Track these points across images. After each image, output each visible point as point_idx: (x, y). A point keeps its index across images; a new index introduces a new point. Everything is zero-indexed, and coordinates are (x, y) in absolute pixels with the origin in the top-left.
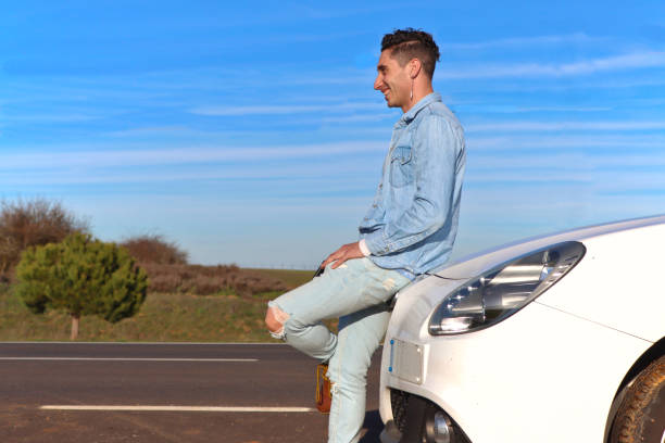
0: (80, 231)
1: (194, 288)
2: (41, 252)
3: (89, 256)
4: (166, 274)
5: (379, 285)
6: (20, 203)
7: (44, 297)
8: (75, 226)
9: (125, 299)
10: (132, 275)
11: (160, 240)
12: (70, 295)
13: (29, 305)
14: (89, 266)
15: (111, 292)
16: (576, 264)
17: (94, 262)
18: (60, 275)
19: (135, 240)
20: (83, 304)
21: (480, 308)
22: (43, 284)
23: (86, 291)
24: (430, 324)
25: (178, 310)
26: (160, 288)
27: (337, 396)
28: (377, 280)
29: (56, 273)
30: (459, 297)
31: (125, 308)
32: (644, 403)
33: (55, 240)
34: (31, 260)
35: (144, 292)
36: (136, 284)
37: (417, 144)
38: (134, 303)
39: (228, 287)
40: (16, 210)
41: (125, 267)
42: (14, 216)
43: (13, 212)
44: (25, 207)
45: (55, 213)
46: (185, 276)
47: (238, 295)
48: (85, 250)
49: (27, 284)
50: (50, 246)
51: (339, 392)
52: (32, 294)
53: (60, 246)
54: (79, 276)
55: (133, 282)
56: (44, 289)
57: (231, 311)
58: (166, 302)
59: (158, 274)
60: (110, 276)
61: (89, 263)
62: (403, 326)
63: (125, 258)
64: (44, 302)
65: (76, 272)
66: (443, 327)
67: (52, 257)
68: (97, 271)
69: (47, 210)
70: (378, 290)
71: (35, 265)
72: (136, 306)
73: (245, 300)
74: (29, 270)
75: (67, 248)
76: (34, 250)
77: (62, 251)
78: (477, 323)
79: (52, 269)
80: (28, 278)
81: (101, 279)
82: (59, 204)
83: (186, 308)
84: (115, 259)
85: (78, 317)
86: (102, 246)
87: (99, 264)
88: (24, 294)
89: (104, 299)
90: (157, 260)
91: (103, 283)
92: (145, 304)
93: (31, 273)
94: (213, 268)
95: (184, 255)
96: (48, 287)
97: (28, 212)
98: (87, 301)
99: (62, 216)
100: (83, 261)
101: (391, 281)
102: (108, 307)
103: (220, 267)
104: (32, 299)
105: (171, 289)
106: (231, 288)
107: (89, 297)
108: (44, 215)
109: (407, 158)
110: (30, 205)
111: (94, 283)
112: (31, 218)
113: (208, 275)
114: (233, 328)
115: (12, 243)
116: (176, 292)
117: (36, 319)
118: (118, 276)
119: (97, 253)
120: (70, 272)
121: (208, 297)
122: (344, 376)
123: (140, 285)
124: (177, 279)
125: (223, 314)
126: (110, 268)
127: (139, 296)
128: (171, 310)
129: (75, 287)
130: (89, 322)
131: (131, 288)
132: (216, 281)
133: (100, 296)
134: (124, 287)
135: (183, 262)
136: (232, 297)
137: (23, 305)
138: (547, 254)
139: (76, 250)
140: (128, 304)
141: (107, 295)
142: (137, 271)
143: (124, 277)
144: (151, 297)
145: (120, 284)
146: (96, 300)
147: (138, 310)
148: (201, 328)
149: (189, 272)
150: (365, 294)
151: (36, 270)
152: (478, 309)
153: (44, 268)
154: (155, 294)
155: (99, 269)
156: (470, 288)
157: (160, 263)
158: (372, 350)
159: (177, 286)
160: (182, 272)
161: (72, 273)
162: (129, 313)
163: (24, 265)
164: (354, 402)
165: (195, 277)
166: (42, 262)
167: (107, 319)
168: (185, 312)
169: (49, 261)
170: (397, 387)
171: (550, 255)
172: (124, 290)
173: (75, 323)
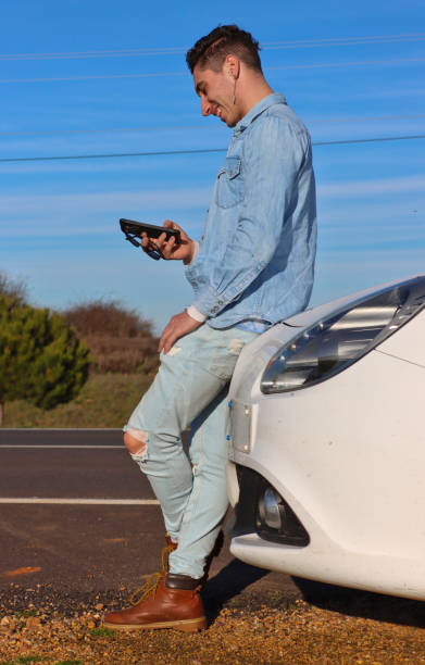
3: (15, 325)
4: (124, 349)
9: (61, 380)
10: (71, 349)
11: (118, 307)
14: (14, 338)
15: (43, 370)
17: (21, 332)
20: (7, 386)
21: (315, 359)
23: (11, 369)
24: (263, 380)
26: (115, 368)
27: (197, 479)
31: (60, 391)
36: (74, 361)
37: (247, 153)
38: (72, 384)
41: (61, 340)
48: (10, 318)
51: (199, 475)
54: (2, 350)
55: (71, 357)
58: (122, 385)
59: (114, 349)
60: (42, 351)
61: (13, 334)
63: (60, 328)
68: (24, 345)
72: (76, 388)
81: (29, 354)
84: (48, 328)
86: (32, 312)
87: (26, 336)
89: (33, 379)
90: (114, 331)
91: (32, 359)
95: (149, 325)
98: (12, 382)
100: (7, 331)
102: (39, 390)
105: (129, 369)
107: (14, 377)
109: (234, 170)
111: (21, 359)
116: (135, 372)
118: (51, 350)
119: (24, 321)
123: (80, 363)
124: (137, 356)
126: (41, 340)
127: (79, 375)
130: (22, 409)
131: (68, 365)
133: (29, 375)
134: (59, 365)
135: (147, 334)
140: (65, 386)
141: (37, 375)
142: (77, 344)
143: (58, 351)
145: (54, 360)
146: (23, 381)
147: (78, 393)
152: (312, 361)
155: (27, 343)
157: (118, 336)
159: (138, 365)
162: (65, 397)
167: (38, 405)
171: (399, 294)
172: (60, 368)
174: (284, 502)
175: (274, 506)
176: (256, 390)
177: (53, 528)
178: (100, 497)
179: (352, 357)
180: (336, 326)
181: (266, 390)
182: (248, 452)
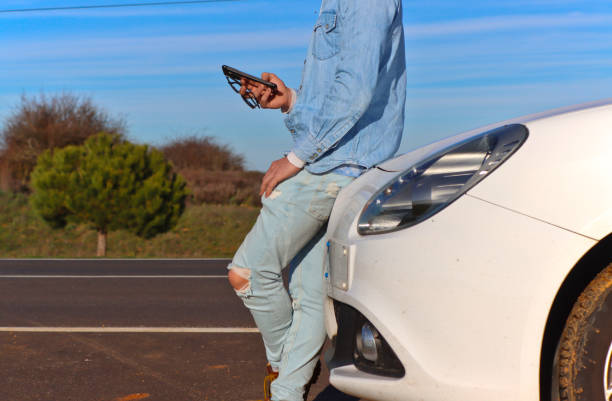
2: (59, 155)
3: (116, 160)
4: (217, 182)
7: (64, 208)
9: (160, 211)
10: (169, 183)
11: (211, 142)
12: (93, 206)
13: (46, 218)
14: (116, 172)
15: (143, 202)
17: (122, 167)
18: (82, 182)
19: (182, 142)
20: (110, 216)
22: (62, 193)
23: (113, 202)
24: (360, 222)
25: (230, 224)
26: (211, 199)
29: (77, 180)
30: (389, 191)
31: (159, 222)
32: (588, 312)
33: (76, 142)
34: (48, 165)
36: (172, 194)
38: (171, 215)
41: (159, 174)
42: (36, 114)
44: (49, 103)
45: (84, 109)
46: (241, 185)
48: (112, 154)
49: (44, 193)
50: (70, 149)
52: (49, 206)
53: (82, 149)
54: (104, 184)
55: (169, 190)
56: (63, 199)
58: (216, 215)
59: (208, 182)
60: (142, 185)
61: (115, 168)
63: (159, 163)
64: (65, 215)
65: (100, 179)
67: (72, 162)
68: (125, 179)
69: (74, 106)
71: (53, 171)
72: (174, 219)
74: (46, 177)
75: (90, 151)
76: (52, 153)
77: (84, 155)
79: (72, 176)
80: (44, 186)
81: (131, 187)
82: (90, 99)
84: (147, 163)
85: (104, 233)
86: (132, 148)
87: (127, 170)
88: (39, 205)
89: (134, 211)
90: (208, 165)
91: (133, 192)
93: (48, 181)
95: (241, 160)
96: (68, 197)
97: (53, 109)
98: (114, 213)
99: (93, 113)
100: (109, 166)
102: (139, 220)
104: (50, 212)
105: (223, 200)
107: (115, 209)
108: (71, 112)
109: (331, 24)
110: (54, 101)
111: (123, 192)
112: (56, 116)
115: (33, 145)
116: (229, 203)
118: (151, 183)
119: (125, 156)
120: (93, 179)
123: (177, 195)
124: (231, 188)
126: (141, 175)
127: (176, 206)
128: (221, 224)
129: (100, 197)
130: (124, 238)
131: (166, 197)
133: (130, 207)
134: (158, 198)
135: (239, 168)
137: (41, 220)
139: (100, 154)
140: (164, 217)
141: (137, 206)
142: (174, 178)
143: (157, 184)
145: (153, 193)
146: (125, 212)
147: (176, 223)
149: (245, 180)
151: (53, 177)
152: (406, 204)
153: (62, 174)
154: (204, 205)
155: (128, 176)
156: (401, 181)
157: (211, 169)
159: (230, 196)
160: (237, 179)
161: (96, 181)
162: (164, 227)
163: (40, 171)
166: (61, 167)
167: (139, 234)
169: (69, 167)
172: (158, 200)
173: (101, 238)
174: (380, 337)
175: (371, 340)
176: (353, 231)
177: (159, 356)
178: (202, 326)
179: (445, 201)
180: (429, 172)
181: (363, 232)
182: (346, 290)
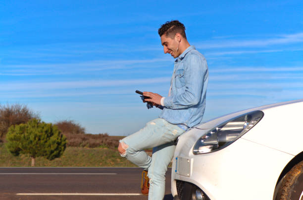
0: (35, 118)
1: (88, 145)
2: (17, 127)
3: (40, 129)
4: (75, 138)
5: (170, 133)
6: (8, 105)
7: (19, 148)
8: (33, 116)
9: (56, 149)
10: (59, 138)
11: (72, 123)
12: (30, 147)
13: (12, 152)
15: (50, 146)
16: (260, 120)
17: (42, 132)
18: (26, 138)
19: (61, 122)
20: (37, 151)
21: (216, 141)
22: (18, 142)
23: (38, 145)
24: (194, 149)
25: (81, 155)
26: (72, 145)
27: (152, 184)
28: (169, 130)
29: (24, 137)
30: (207, 137)
31: (56, 153)
32: (291, 184)
33: (24, 122)
34: (13, 131)
35: (65, 146)
36: (61, 142)
37: (186, 68)
38: (60, 151)
39: (103, 144)
40: (6, 109)
41: (56, 135)
42: (5, 112)
43: (4, 110)
44: (10, 107)
45: (24, 110)
46: (84, 139)
47: (108, 147)
48: (38, 127)
49: (11, 142)
50: (22, 125)
51: (153, 183)
52: (13, 147)
53: (26, 125)
54: (35, 139)
55: (60, 141)
56: (19, 144)
57: (105, 155)
58: (75, 151)
59: (71, 138)
60: (49, 139)
61: (39, 133)
62: (181, 151)
63: (56, 130)
64: (19, 151)
65: (33, 137)
66: (200, 151)
67: (23, 130)
69: (20, 109)
70: (170, 135)
71: (15, 134)
72: (61, 152)
73: (112, 150)
74: (12, 136)
75: (29, 126)
76: (15, 127)
77: (27, 127)
78: (215, 148)
79: (23, 135)
80: (11, 139)
81: (45, 140)
82: (26, 106)
83: (84, 154)
84: (52, 130)
85: (34, 158)
86: (46, 125)
87: (44, 133)
88: (9, 147)
89: (46, 149)
90: (71, 131)
91: (46, 142)
92: (65, 152)
93: (13, 137)
94: (96, 135)
95: (83, 129)
96: (20, 144)
97: (12, 110)
98: (39, 150)
99: (27, 112)
100: (37, 131)
101: (176, 131)
102: (48, 153)
103: (100, 135)
104: (13, 149)
105: (77, 145)
106: (105, 144)
107: (39, 148)
108: (19, 111)
109: (182, 74)
110: (12, 107)
111: (42, 142)
112: (13, 113)
113: (94, 138)
114: (106, 163)
115: (4, 124)
116: (79, 146)
117: (15, 159)
118: (53, 138)
119: (43, 128)
120: (31, 137)
121: (94, 149)
122: (155, 176)
123: (63, 143)
124: (80, 140)
125: (102, 156)
126: (49, 135)
127: (63, 148)
128: (77, 155)
129: (33, 144)
130: (40, 160)
131: (59, 144)
132: (98, 141)
133: (45, 148)
134: (56, 143)
135: (83, 133)
136: (106, 149)
137: (9, 153)
138: (246, 116)
139: (33, 127)
140: (58, 152)
141: (48, 147)
142: (62, 136)
143: (55, 139)
144: (68, 149)
145: (54, 142)
146: (43, 149)
147: (62, 154)
148: (91, 163)
149: (86, 137)
150: (164, 137)
151: (15, 136)
152: (215, 142)
153: (19, 135)
154: (70, 147)
155: (44, 136)
156: (212, 133)
157: (72, 133)
158: (168, 163)
159: (80, 143)
160: (83, 137)
161: (32, 137)
162: (58, 156)
163: (10, 134)
164: (160, 187)
165: (89, 139)
166: (18, 132)
167: (48, 158)
168: (83, 156)
169: (21, 132)
170: (179, 179)
171: (248, 117)
172: (56, 145)
173: (33, 160)
175: (200, 196)
176: (191, 153)
179: (232, 140)
181: (195, 153)
182: (189, 176)
